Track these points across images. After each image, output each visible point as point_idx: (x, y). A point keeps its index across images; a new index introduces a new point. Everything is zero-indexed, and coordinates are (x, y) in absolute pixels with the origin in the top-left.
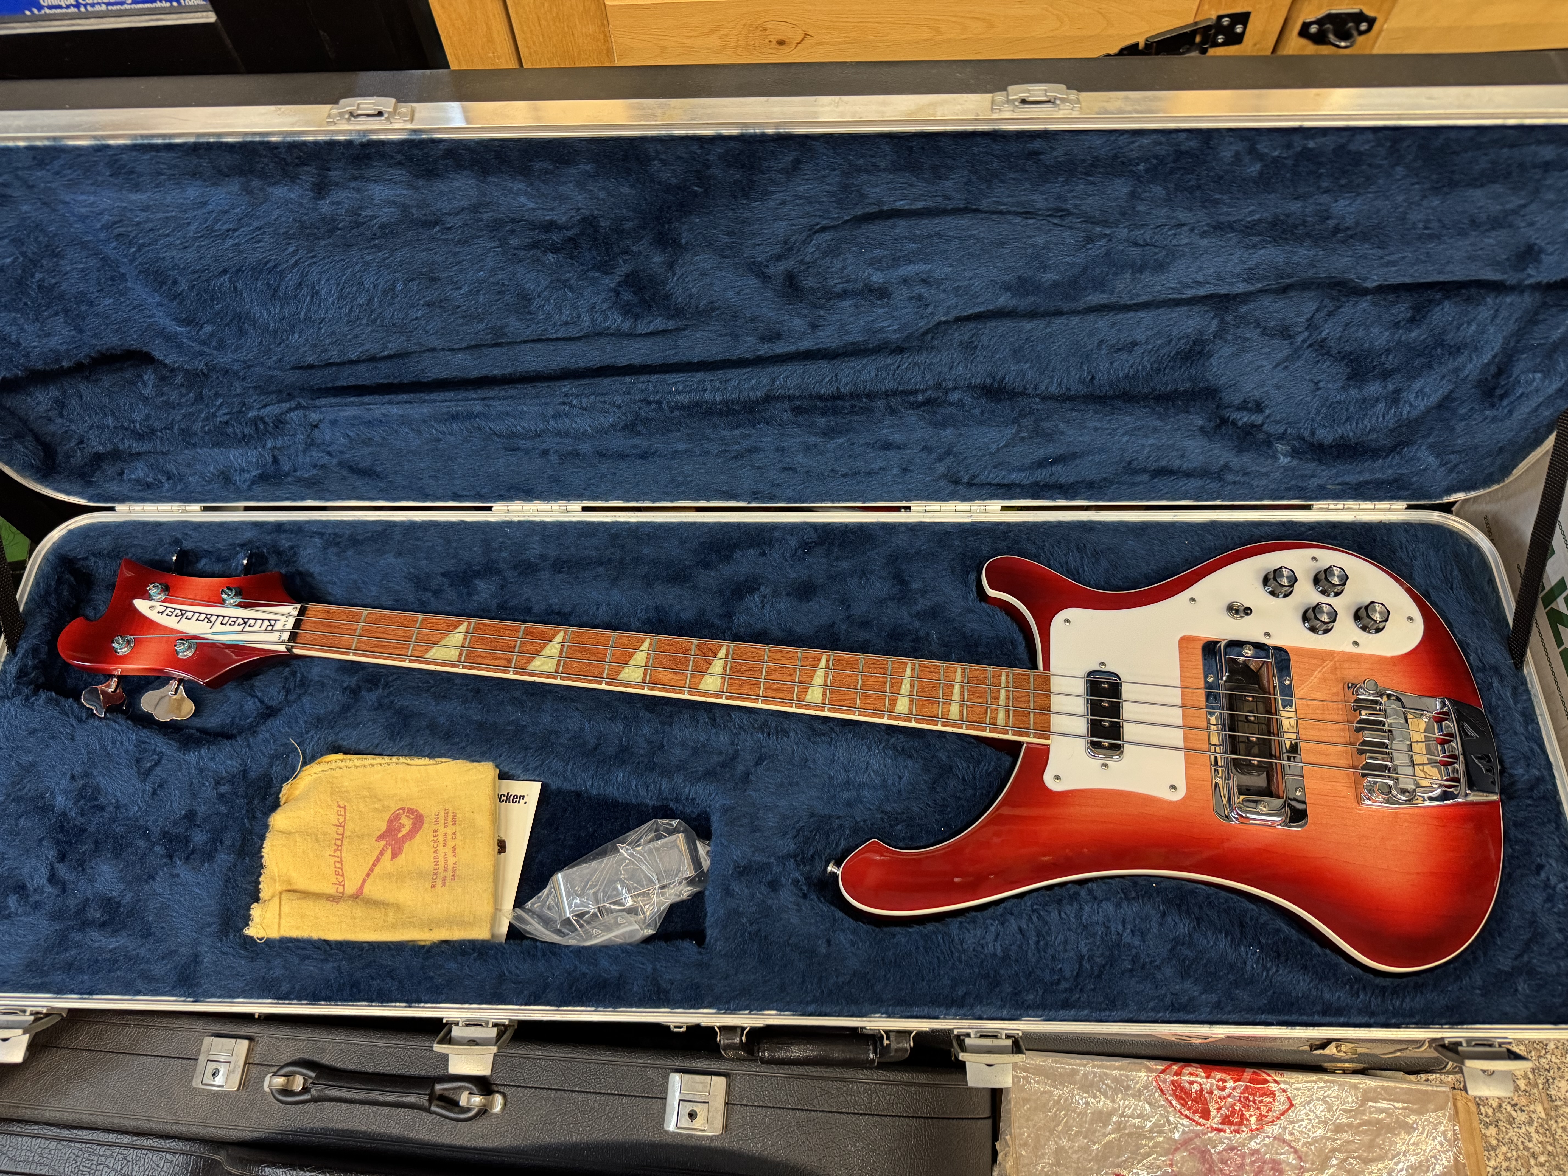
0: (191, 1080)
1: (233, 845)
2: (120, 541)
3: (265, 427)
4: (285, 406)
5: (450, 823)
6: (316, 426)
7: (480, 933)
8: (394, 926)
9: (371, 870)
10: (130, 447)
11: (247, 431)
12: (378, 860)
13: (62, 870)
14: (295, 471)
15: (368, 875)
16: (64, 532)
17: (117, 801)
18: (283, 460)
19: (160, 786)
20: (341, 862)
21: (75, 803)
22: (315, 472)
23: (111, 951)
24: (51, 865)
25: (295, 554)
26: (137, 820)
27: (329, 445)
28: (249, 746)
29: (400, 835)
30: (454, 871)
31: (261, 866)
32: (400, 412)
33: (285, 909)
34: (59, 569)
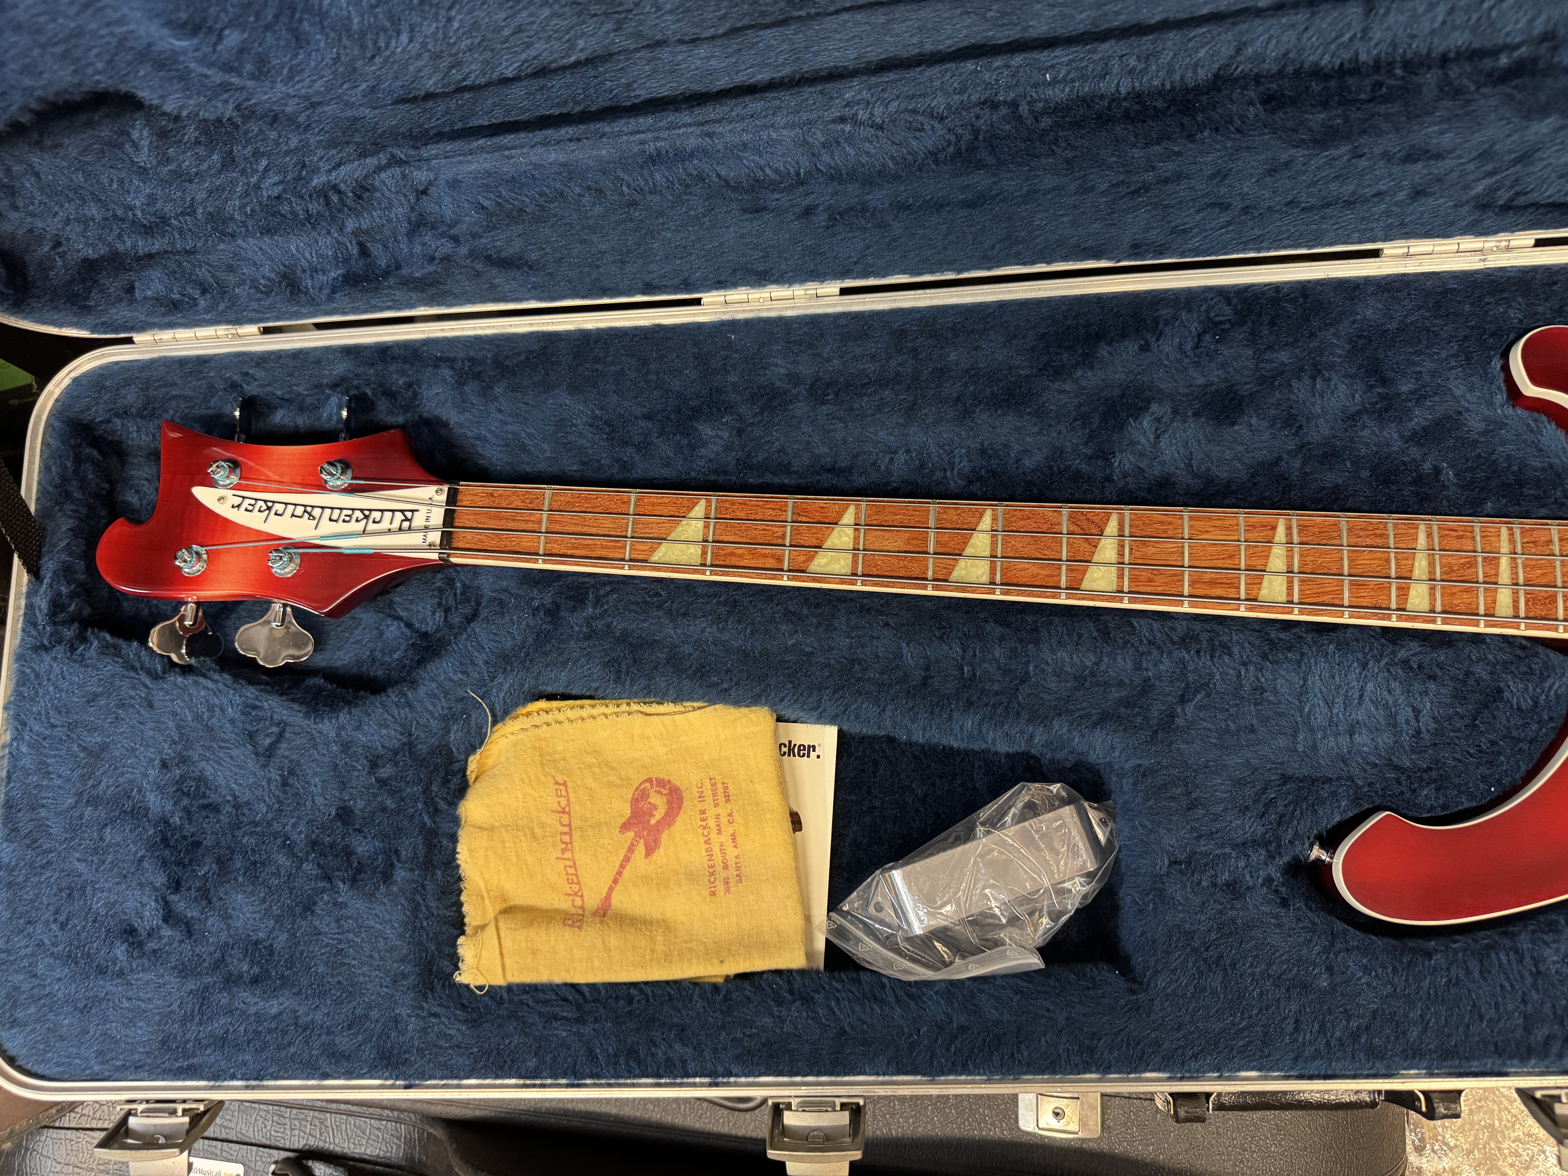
1: (415, 856)
2: (152, 393)
3: (341, 200)
4: (371, 162)
5: (721, 798)
6: (424, 192)
7: (794, 960)
8: (668, 957)
9: (619, 873)
10: (134, 246)
11: (314, 207)
12: (627, 859)
13: (181, 904)
14: (398, 267)
15: (615, 881)
16: (67, 382)
17: (235, 797)
18: (376, 249)
19: (291, 772)
20: (574, 866)
21: (175, 804)
22: (431, 268)
23: (274, 1018)
24: (164, 899)
25: (415, 395)
26: (269, 824)
27: (451, 226)
28: (409, 705)
29: (653, 821)
30: (738, 868)
31: (460, 879)
32: (562, 158)
33: (507, 943)
34: (72, 442)
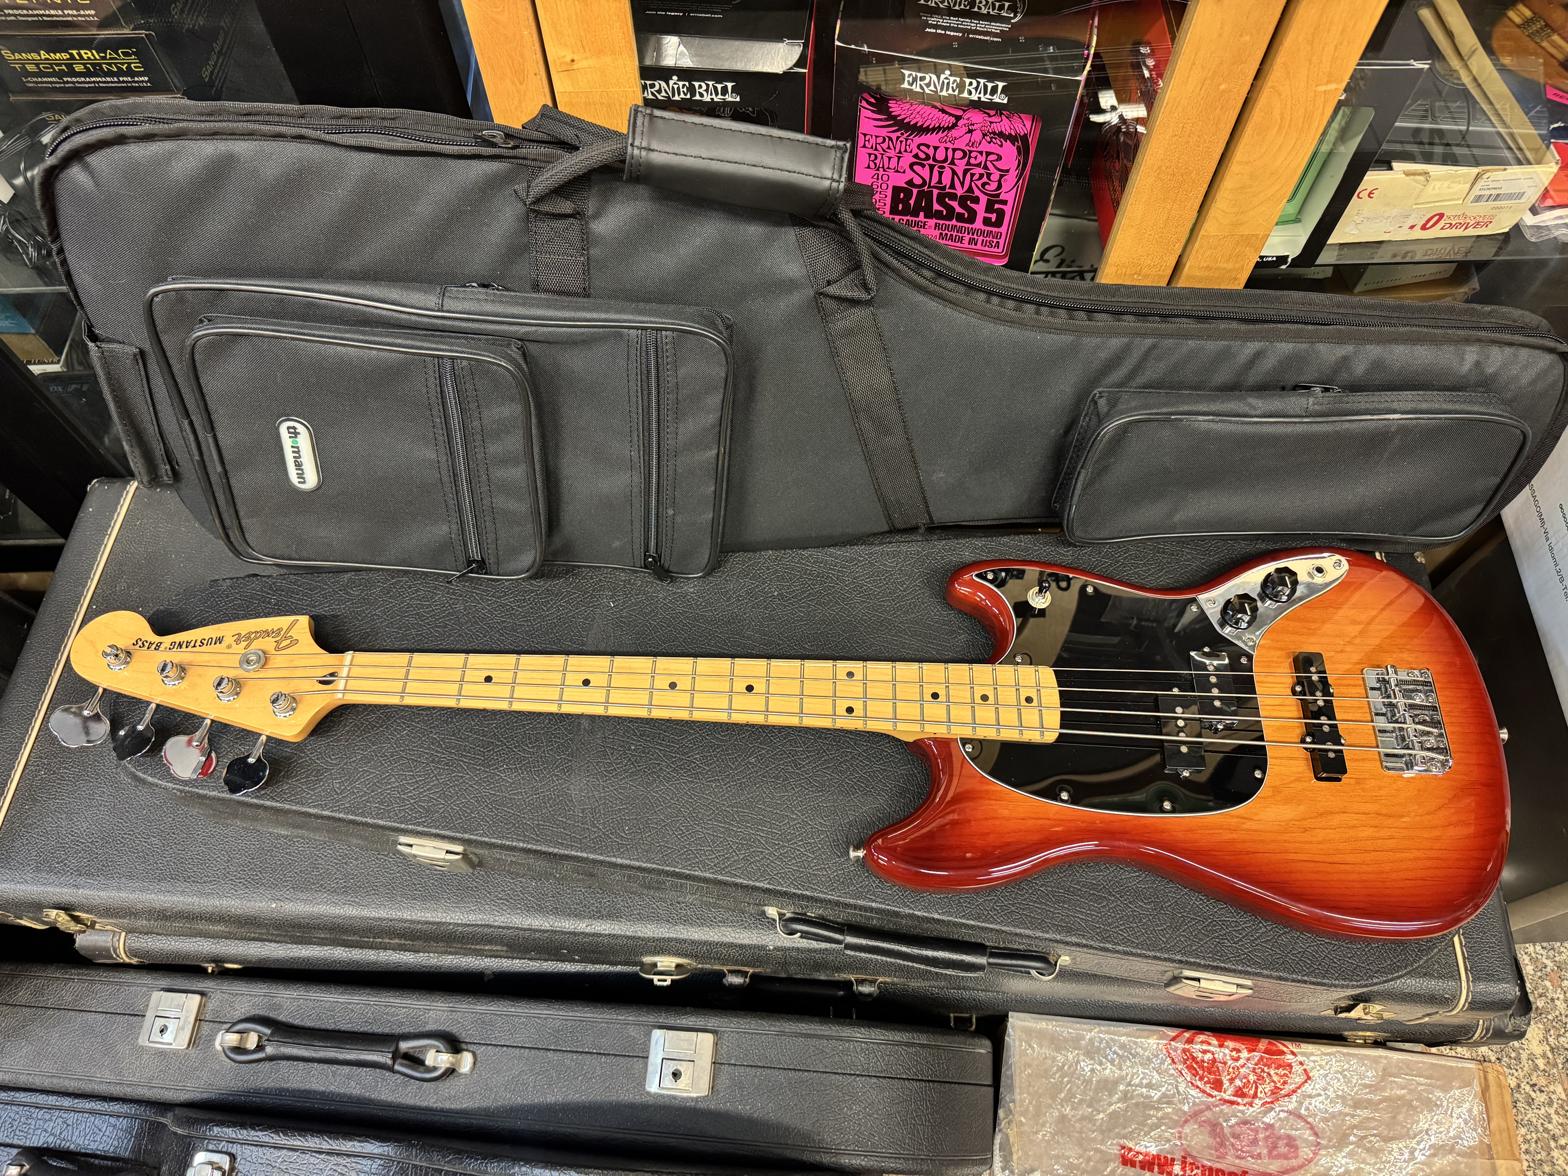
0: (137, 1039)
